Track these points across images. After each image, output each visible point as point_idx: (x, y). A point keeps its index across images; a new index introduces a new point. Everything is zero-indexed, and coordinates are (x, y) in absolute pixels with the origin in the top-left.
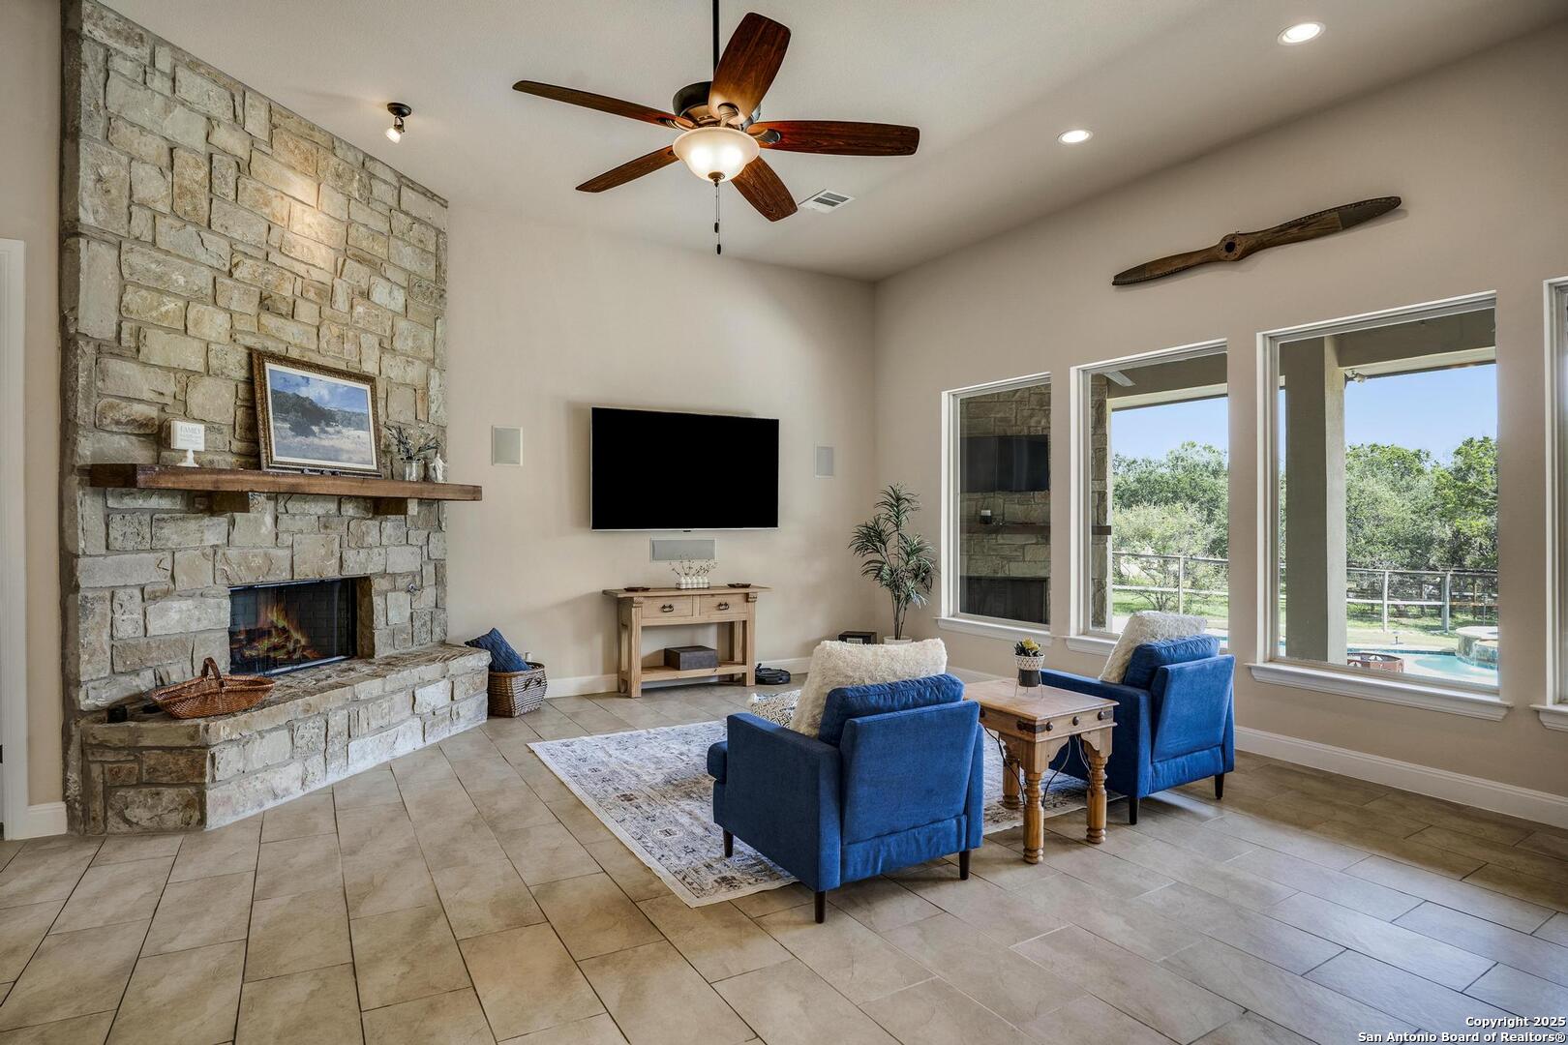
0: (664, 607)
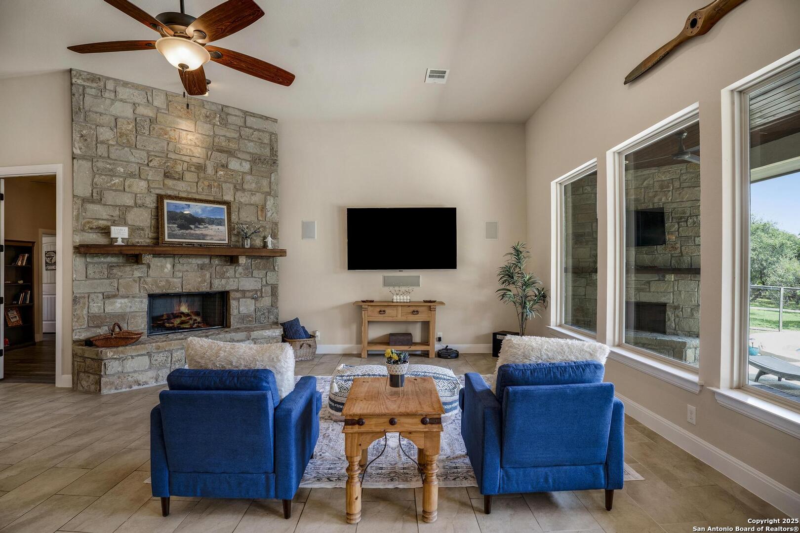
0: (380, 311)
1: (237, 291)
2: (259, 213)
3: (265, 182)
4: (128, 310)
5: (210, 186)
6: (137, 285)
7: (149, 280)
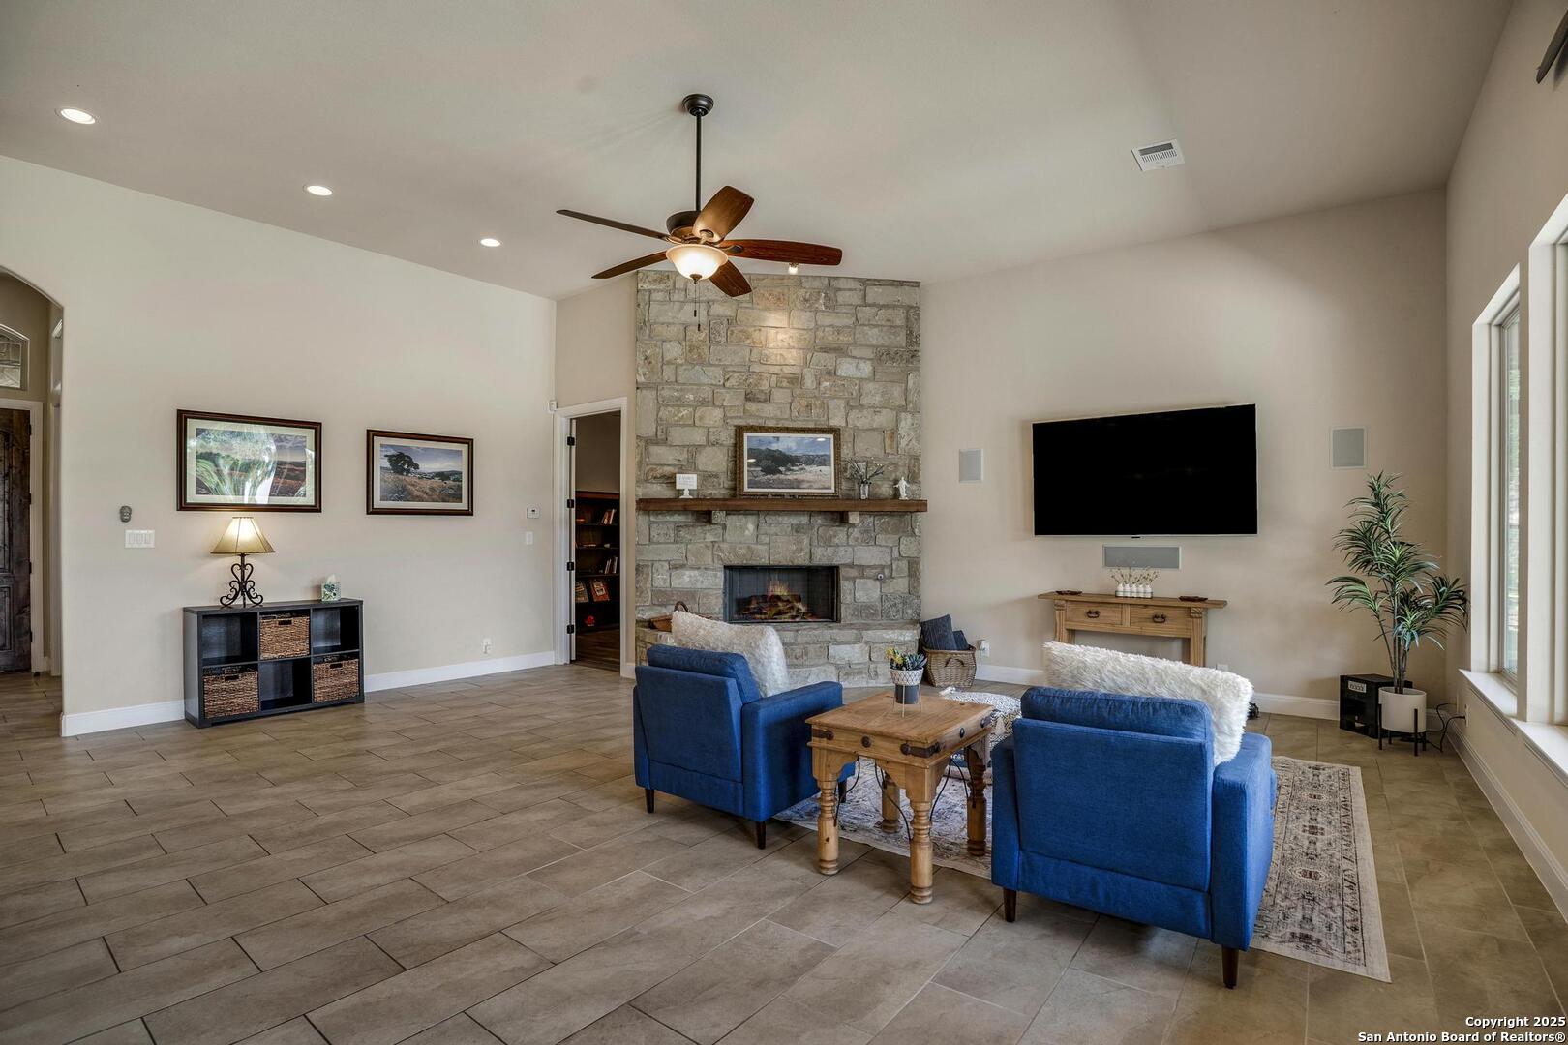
0: (1089, 612)
1: (851, 566)
2: (887, 442)
3: (897, 391)
4: (699, 586)
5: (809, 407)
6: (710, 552)
7: (724, 546)
